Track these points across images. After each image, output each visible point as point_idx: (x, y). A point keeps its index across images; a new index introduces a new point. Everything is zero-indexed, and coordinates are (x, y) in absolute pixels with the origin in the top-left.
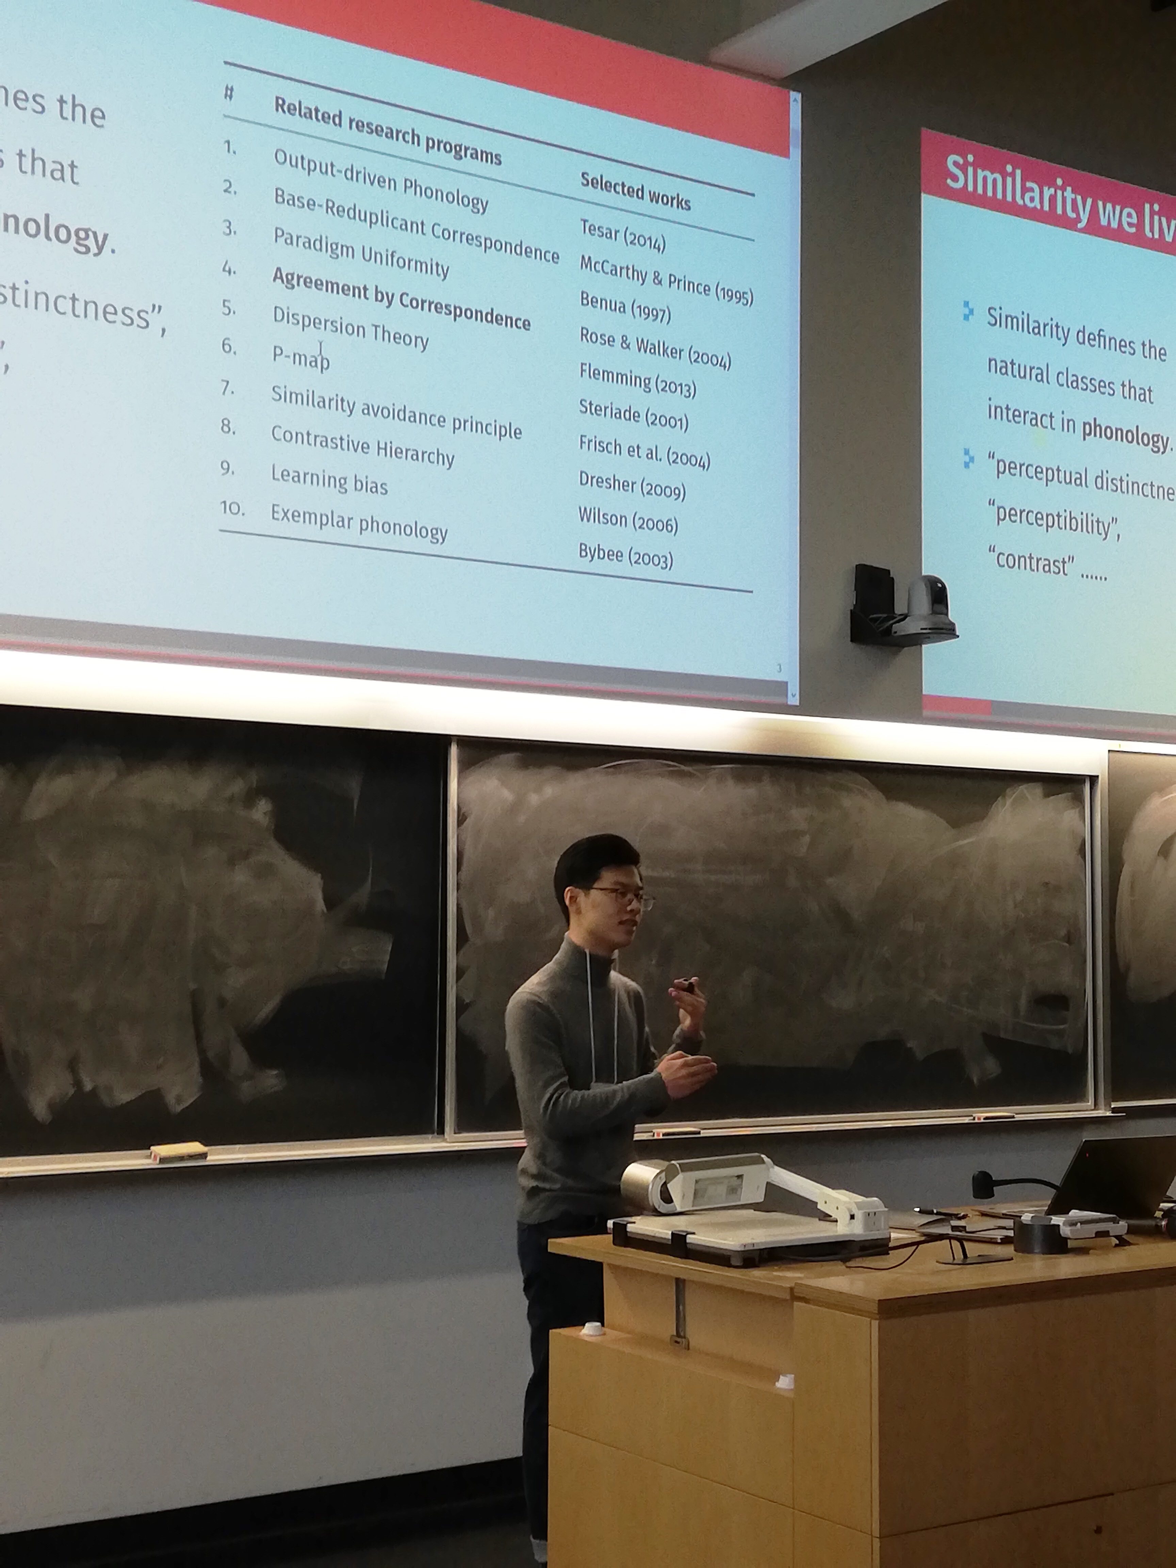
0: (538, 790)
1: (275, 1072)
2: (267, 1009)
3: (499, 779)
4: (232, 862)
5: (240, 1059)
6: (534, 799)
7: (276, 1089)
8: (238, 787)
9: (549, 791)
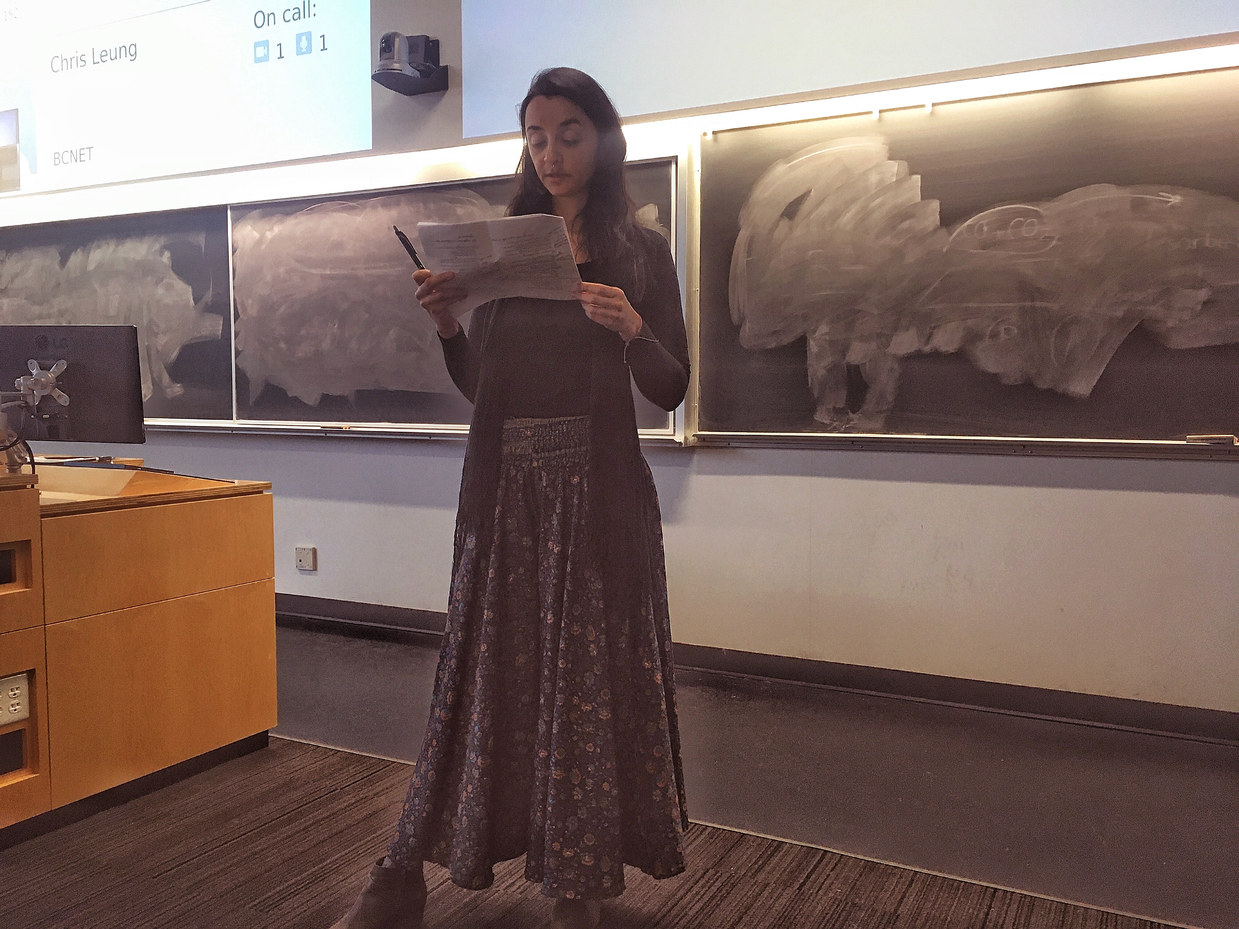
0: (271, 229)
1: (179, 385)
2: (174, 355)
3: (251, 226)
4: (157, 284)
5: (166, 378)
6: (269, 235)
7: (179, 393)
8: (157, 246)
9: (277, 229)
